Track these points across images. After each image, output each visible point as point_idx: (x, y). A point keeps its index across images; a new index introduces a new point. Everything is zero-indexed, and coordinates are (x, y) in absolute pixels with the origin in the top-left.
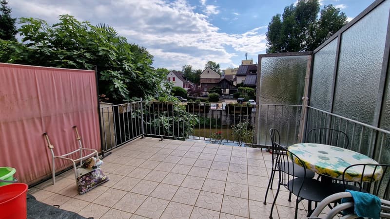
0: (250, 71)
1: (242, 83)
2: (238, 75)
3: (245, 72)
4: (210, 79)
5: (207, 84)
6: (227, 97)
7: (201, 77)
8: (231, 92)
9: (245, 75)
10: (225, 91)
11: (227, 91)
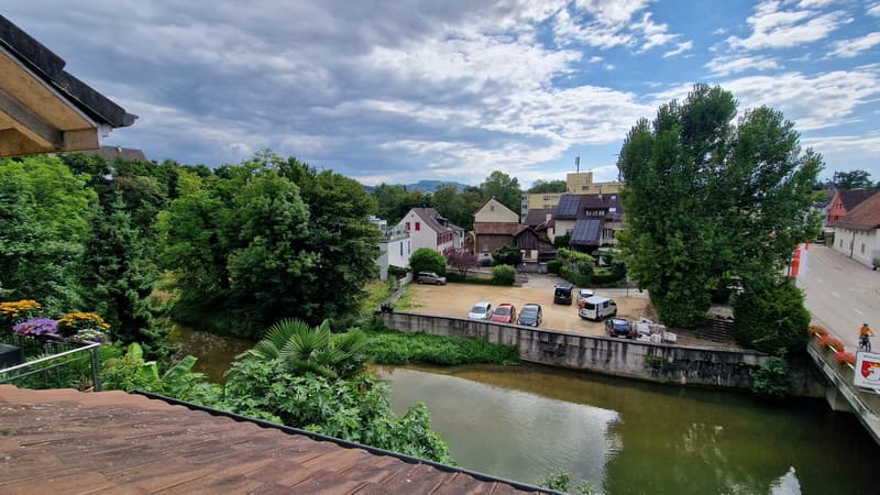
0: (586, 209)
1: (568, 237)
2: (560, 217)
3: (573, 211)
4: (498, 224)
5: (491, 235)
6: (533, 268)
7: (476, 220)
8: (542, 258)
9: (572, 219)
10: (528, 254)
11: (534, 254)
